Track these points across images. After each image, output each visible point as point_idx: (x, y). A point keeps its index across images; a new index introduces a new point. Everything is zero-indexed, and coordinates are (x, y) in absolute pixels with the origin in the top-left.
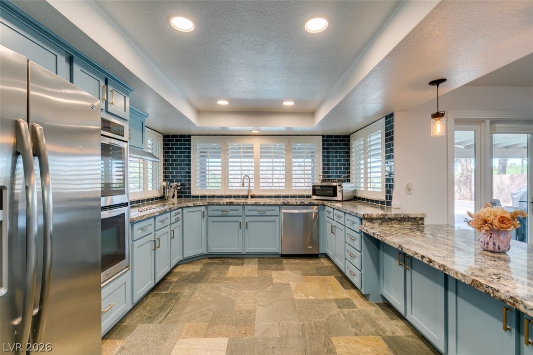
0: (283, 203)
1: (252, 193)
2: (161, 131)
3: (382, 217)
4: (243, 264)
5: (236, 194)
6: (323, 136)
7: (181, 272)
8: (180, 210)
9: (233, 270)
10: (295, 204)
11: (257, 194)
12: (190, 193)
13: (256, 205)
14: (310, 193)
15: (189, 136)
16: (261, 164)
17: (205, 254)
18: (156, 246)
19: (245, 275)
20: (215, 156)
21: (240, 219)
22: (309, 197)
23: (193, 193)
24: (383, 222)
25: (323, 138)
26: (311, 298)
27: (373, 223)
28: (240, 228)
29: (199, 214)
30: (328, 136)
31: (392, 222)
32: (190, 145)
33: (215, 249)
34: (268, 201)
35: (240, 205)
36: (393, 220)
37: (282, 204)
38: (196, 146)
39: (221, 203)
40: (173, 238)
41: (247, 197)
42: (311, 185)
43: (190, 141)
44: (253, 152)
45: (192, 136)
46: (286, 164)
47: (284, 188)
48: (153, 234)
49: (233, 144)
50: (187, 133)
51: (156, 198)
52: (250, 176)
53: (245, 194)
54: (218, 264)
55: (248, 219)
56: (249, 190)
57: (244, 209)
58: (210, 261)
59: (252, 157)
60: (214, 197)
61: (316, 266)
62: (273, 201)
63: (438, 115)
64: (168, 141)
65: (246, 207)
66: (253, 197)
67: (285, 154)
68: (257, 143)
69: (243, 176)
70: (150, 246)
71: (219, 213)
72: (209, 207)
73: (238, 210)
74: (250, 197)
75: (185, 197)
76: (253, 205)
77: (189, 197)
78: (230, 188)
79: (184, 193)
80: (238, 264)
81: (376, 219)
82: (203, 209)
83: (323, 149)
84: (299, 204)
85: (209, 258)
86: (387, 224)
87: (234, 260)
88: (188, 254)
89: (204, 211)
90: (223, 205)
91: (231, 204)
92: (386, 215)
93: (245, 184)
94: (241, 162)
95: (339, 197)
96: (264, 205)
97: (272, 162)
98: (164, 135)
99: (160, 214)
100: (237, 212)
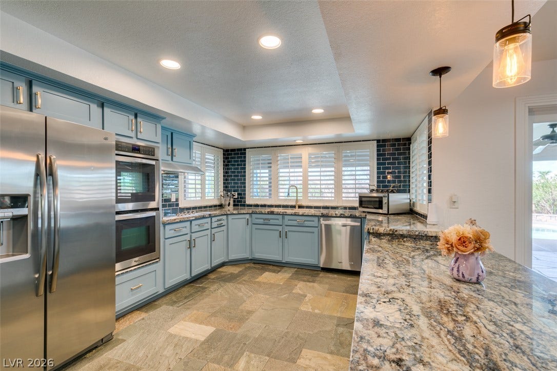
0: (322, 214)
1: (299, 203)
2: (222, 147)
3: (391, 233)
4: (279, 271)
5: (285, 203)
6: (378, 141)
8: (224, 217)
9: (268, 277)
10: (335, 215)
11: (304, 204)
12: (245, 202)
13: (295, 215)
14: (357, 204)
15: (245, 149)
16: (310, 174)
17: (250, 258)
18: (191, 245)
19: (272, 282)
21: (280, 228)
22: (354, 208)
23: (247, 202)
24: (393, 238)
25: (377, 143)
26: (317, 311)
27: (381, 239)
28: (280, 237)
29: (244, 221)
30: (384, 141)
31: (405, 239)
32: (245, 157)
33: (258, 255)
34: (312, 211)
35: (280, 214)
36: (406, 237)
37: (321, 215)
38: (250, 157)
39: (263, 212)
40: (214, 240)
41: (294, 207)
42: (357, 195)
43: (245, 154)
44: (301, 162)
45: (247, 150)
46: (335, 172)
47: (333, 199)
48: (189, 235)
49: (282, 155)
50: (242, 147)
52: (298, 186)
53: (293, 203)
54: (258, 269)
55: (287, 229)
56: (297, 200)
57: (283, 218)
58: (253, 265)
59: (301, 167)
60: (257, 206)
63: (441, 111)
64: (228, 155)
65: (285, 216)
66: (300, 207)
67: (335, 163)
68: (305, 153)
69: (287, 186)
70: (185, 245)
71: (261, 221)
72: (253, 215)
73: (278, 219)
74: (297, 207)
75: (241, 205)
76: (292, 215)
77: (244, 205)
78: (279, 198)
79: (239, 202)
80: (274, 272)
81: (384, 235)
82: (247, 216)
83: (378, 155)
84: (338, 215)
85: (254, 263)
86: (398, 242)
87: (274, 267)
88: (233, 257)
89: (248, 219)
90: (265, 214)
91: (272, 213)
92: (396, 231)
93: (290, 194)
94: (289, 172)
95: (384, 211)
96: (303, 215)
97: (321, 172)
98: (224, 150)
99: (197, 219)
100: (277, 221)
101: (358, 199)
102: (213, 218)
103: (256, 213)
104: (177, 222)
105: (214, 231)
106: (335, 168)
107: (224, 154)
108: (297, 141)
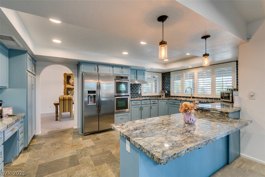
1: (193, 96)
2: (161, 72)
5: (187, 96)
8: (157, 100)
11: (195, 96)
12: (170, 95)
15: (170, 72)
16: (199, 82)
18: (141, 109)
22: (218, 99)
23: (171, 95)
24: (202, 111)
25: (236, 63)
31: (208, 112)
32: (170, 76)
35: (179, 100)
38: (172, 75)
39: (173, 99)
40: (151, 109)
41: (190, 97)
43: (170, 74)
44: (194, 76)
45: (171, 72)
46: (211, 80)
47: (211, 94)
48: (140, 105)
50: (169, 71)
51: (158, 96)
53: (190, 96)
56: (192, 94)
60: (178, 97)
64: (164, 75)
66: (193, 98)
67: (211, 76)
71: (172, 103)
73: (179, 102)
74: (192, 97)
75: (169, 96)
79: (168, 95)
84: (205, 102)
86: (205, 113)
89: (167, 102)
91: (176, 100)
95: (231, 100)
97: (203, 80)
98: (162, 73)
99: (143, 100)
101: (220, 94)
102: (151, 100)
103: (170, 99)
104: (135, 100)
105: (151, 105)
106: (211, 78)
107: (162, 75)
108: (189, 67)
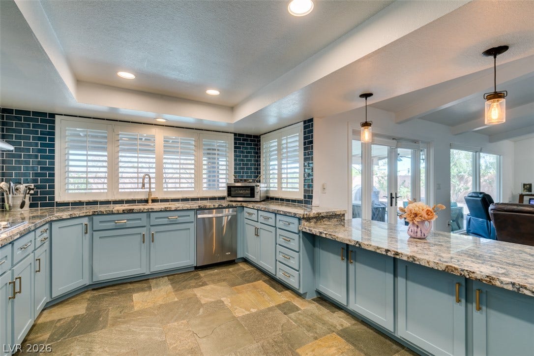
0: (199, 206)
1: (153, 196)
3: (317, 216)
4: (150, 288)
5: (130, 198)
6: (235, 134)
7: (52, 322)
8: (47, 226)
9: (140, 299)
10: (213, 207)
11: (160, 197)
12: (53, 198)
13: (166, 210)
15: (53, 115)
16: (165, 161)
17: (88, 284)
19: (160, 302)
20: (95, 147)
21: (143, 231)
23: (58, 199)
24: (317, 220)
25: (235, 136)
26: (253, 310)
27: (310, 222)
28: (144, 242)
29: (79, 230)
30: (240, 135)
33: (103, 276)
34: (180, 205)
35: (143, 212)
36: (325, 218)
37: (197, 208)
39: (115, 211)
40: (39, 271)
41: (146, 201)
44: (154, 146)
45: (56, 116)
46: (195, 161)
48: (9, 272)
49: (125, 135)
50: (47, 109)
52: (151, 175)
53: (143, 197)
54: (112, 295)
55: (153, 230)
56: (150, 193)
57: (149, 217)
58: (96, 293)
59: (153, 151)
60: (95, 202)
61: (238, 273)
62: (187, 205)
63: (366, 124)
65: (152, 214)
66: (154, 201)
67: (195, 151)
68: (159, 136)
69: (142, 175)
71: (110, 225)
72: (95, 218)
73: (140, 219)
74: (150, 201)
75: (45, 205)
76: (161, 211)
77: (52, 205)
78: (120, 190)
79: (40, 201)
80: (143, 290)
81: (313, 218)
82: (85, 221)
83: (235, 148)
84: (216, 207)
85: (94, 290)
86: (320, 222)
87: (134, 284)
88: (58, 291)
89: (86, 225)
90: (118, 213)
91: (131, 211)
92: (320, 214)
93: (145, 184)
95: (257, 198)
96: (176, 210)
99: (22, 236)
100: (139, 221)
102: (36, 232)
103: (101, 214)
105: (37, 254)
106: (195, 156)
108: (158, 120)
